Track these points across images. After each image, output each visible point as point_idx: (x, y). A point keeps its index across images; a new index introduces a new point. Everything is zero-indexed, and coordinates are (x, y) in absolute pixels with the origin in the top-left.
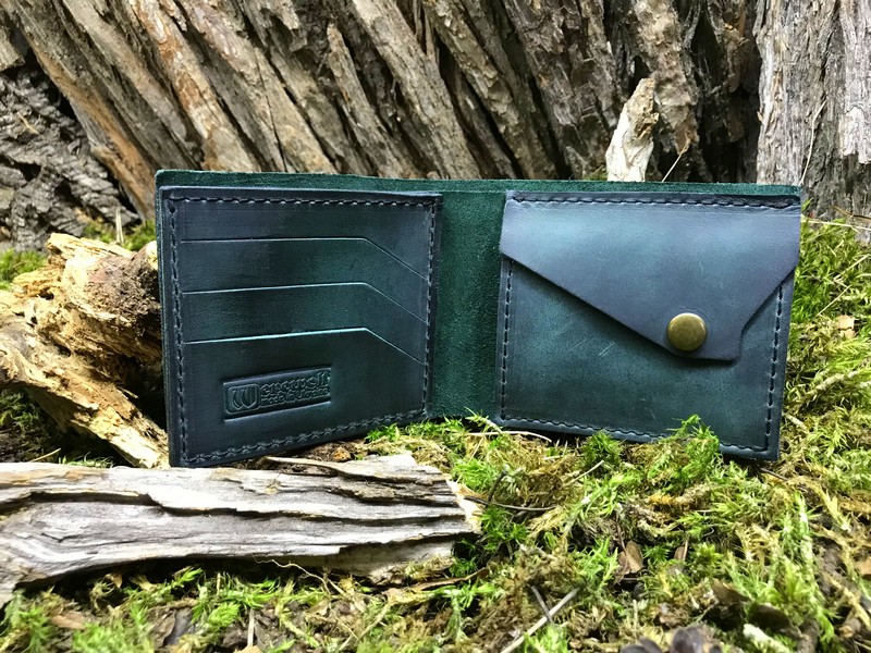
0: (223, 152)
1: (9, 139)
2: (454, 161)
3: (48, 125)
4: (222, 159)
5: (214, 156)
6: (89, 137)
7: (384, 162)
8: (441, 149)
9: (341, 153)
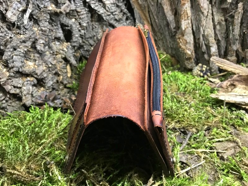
0: (187, 35)
3: (123, 15)
4: (185, 37)
5: (183, 36)
6: (137, 21)
7: (234, 43)
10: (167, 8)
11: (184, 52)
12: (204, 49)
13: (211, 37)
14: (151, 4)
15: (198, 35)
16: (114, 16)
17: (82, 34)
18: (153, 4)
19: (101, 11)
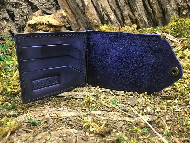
0: (90, 9)
1: (47, 8)
2: (140, 9)
3: (54, 6)
4: (90, 10)
5: (88, 10)
7: (125, 10)
8: (138, 6)
9: (115, 9)
11: (92, 22)
17: (24, 18)
19: (36, 3)
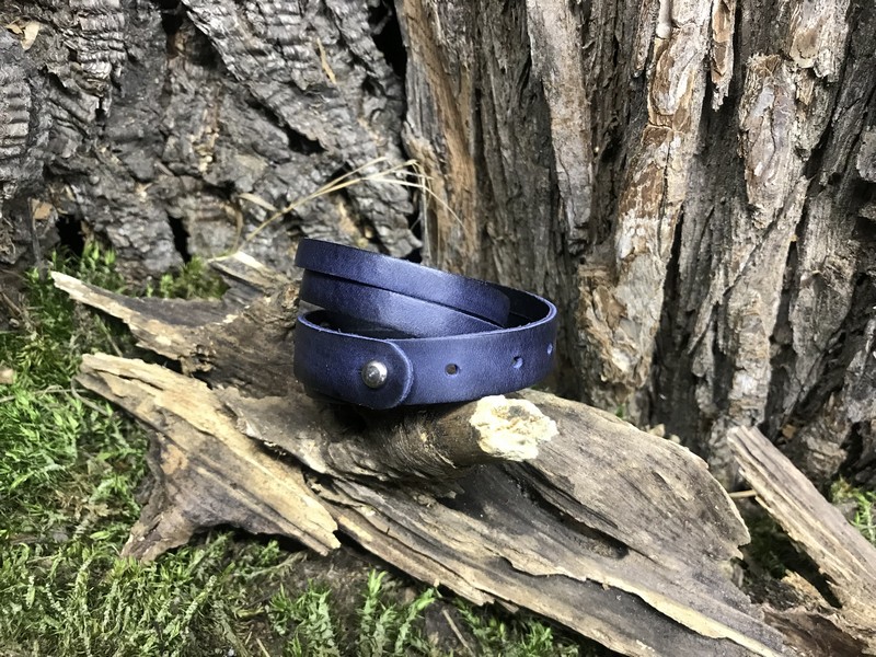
6: (409, 117)
10: (568, 118)
12: (701, 365)
13: (755, 329)
14: (495, 61)
15: (693, 296)
16: (290, 63)
18: (503, 63)
